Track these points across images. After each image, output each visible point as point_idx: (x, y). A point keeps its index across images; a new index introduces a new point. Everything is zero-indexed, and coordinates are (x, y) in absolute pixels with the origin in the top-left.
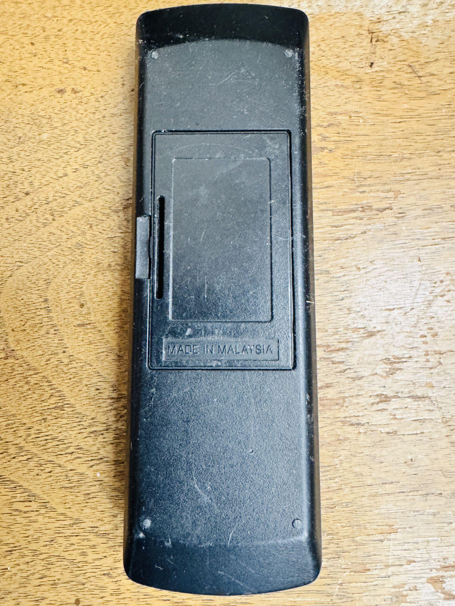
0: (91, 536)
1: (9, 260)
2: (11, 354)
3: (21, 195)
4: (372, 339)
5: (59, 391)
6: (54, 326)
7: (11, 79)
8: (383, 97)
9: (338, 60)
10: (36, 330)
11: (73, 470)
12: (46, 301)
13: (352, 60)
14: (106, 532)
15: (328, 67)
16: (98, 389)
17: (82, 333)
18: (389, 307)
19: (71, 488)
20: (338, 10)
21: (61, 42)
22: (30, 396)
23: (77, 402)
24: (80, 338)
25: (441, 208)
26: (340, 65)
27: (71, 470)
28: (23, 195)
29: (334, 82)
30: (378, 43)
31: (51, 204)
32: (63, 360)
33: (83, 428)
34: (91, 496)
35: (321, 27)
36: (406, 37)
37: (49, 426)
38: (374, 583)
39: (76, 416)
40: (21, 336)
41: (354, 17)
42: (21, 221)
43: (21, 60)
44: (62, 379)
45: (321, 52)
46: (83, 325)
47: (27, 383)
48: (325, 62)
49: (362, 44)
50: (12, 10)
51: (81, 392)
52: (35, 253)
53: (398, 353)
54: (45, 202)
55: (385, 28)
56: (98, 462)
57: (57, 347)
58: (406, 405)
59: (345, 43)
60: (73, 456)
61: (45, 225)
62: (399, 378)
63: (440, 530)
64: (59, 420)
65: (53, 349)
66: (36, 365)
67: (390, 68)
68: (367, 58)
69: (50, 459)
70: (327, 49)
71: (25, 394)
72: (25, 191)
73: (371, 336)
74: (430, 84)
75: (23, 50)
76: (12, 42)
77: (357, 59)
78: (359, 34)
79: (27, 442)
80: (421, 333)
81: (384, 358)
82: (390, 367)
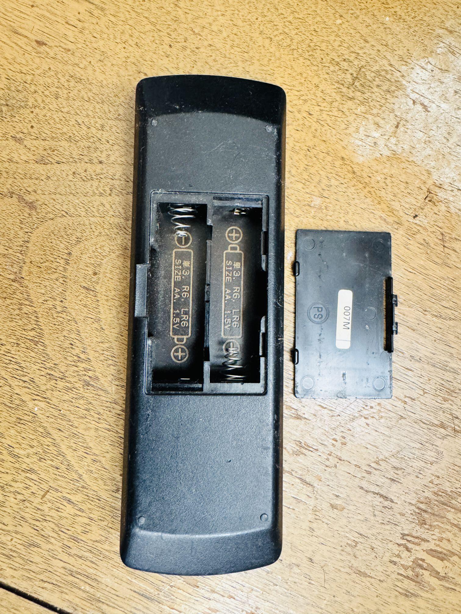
0: (5, 452)
1: (58, 206)
2: (19, 280)
3: (95, 161)
4: (297, 422)
5: (41, 329)
6: (64, 277)
7: (138, 64)
8: (409, 246)
9: (393, 198)
10: (49, 272)
11: (19, 395)
12: (70, 254)
13: (404, 204)
14: (18, 455)
15: (383, 199)
16: (72, 345)
17: (84, 295)
18: (322, 405)
19: (10, 407)
20: (415, 160)
21: (193, 58)
22: (16, 321)
23: (50, 345)
24: (80, 298)
25: (403, 353)
26: (393, 203)
27: (17, 394)
28: (97, 161)
29: (380, 213)
30: (430, 203)
31: (115, 181)
32: (58, 307)
33: (44, 368)
34: (22, 422)
35: (395, 166)
36: (453, 210)
37: (19, 351)
38: (197, 599)
39: (43, 355)
40: (35, 270)
41: (424, 173)
42: (84, 181)
43: (154, 53)
44: (48, 321)
45: (384, 185)
46: (87, 289)
47: (20, 309)
48: (383, 193)
49: (418, 197)
50: (170, 9)
51: (57, 339)
52: (81, 212)
53: (310, 442)
54: (111, 177)
55: (441, 195)
56: (41, 399)
57: (58, 294)
58: (293, 483)
59: (406, 188)
60: (24, 385)
61: (101, 195)
62: (301, 461)
63: (265, 586)
64: (29, 351)
65: (54, 294)
66: (34, 299)
67: (428, 227)
68: (415, 209)
69: (6, 377)
70: (390, 185)
71: (13, 317)
72: (101, 159)
73: (298, 418)
74: (449, 256)
75: (161, 47)
76: (156, 35)
77: (407, 206)
78: (420, 188)
80: (335, 436)
81: (298, 440)
82: (298, 449)
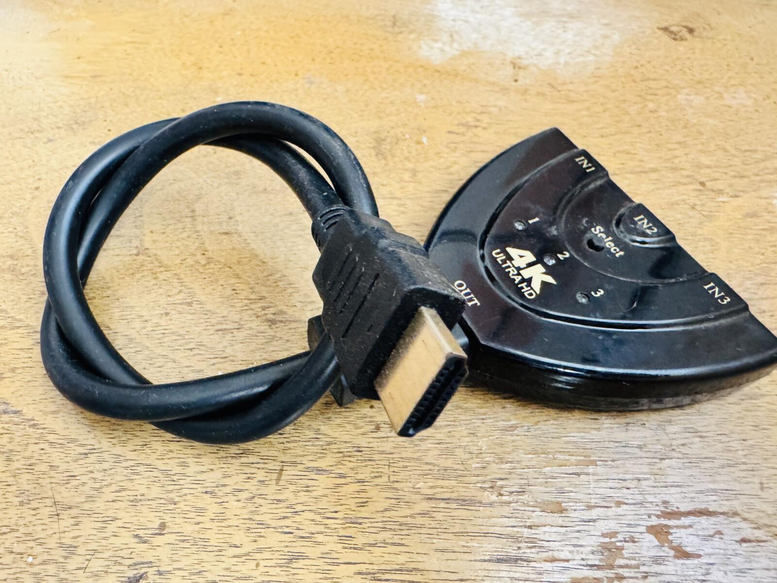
2: (144, 251)
5: (190, 289)
13: (499, 77)
16: (234, 290)
23: (207, 299)
26: (488, 79)
30: (520, 69)
32: (201, 261)
35: (471, 58)
36: (544, 68)
40: (159, 237)
41: (498, 54)
48: (475, 76)
49: (507, 69)
55: (524, 62)
56: (222, 361)
60: (193, 353)
64: (184, 315)
66: (169, 263)
67: (532, 84)
68: (512, 77)
71: (150, 288)
74: (568, 96)
77: (503, 77)
78: (503, 64)
79: (140, 334)
